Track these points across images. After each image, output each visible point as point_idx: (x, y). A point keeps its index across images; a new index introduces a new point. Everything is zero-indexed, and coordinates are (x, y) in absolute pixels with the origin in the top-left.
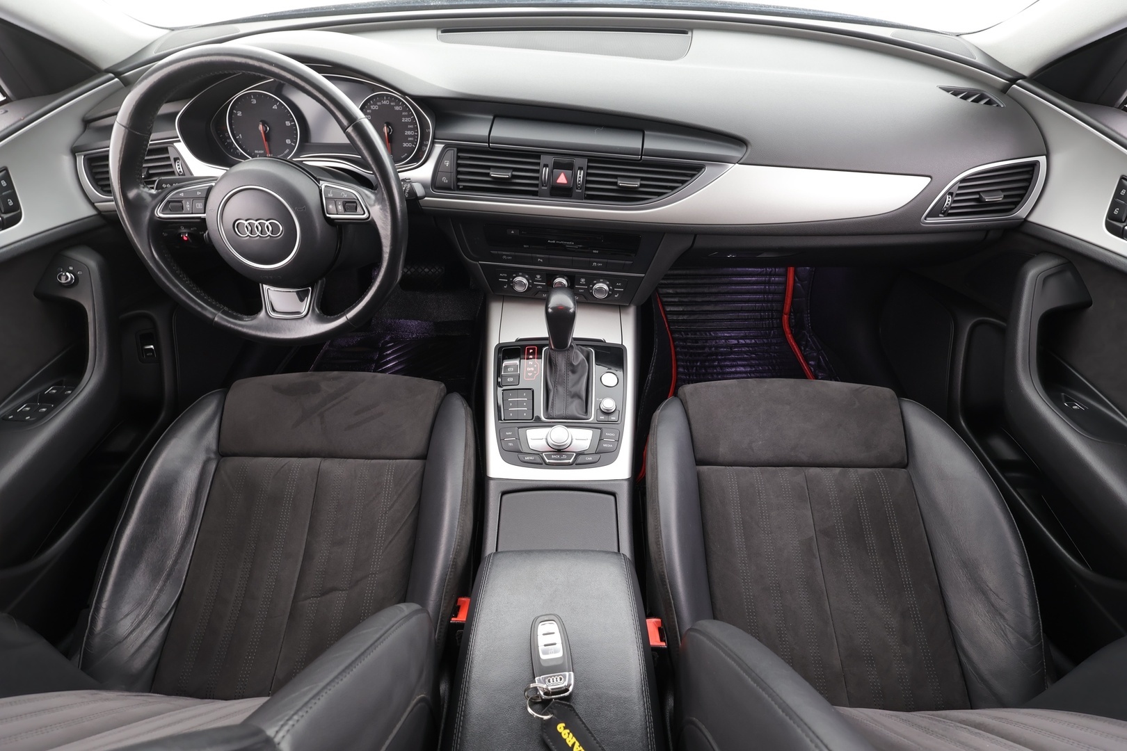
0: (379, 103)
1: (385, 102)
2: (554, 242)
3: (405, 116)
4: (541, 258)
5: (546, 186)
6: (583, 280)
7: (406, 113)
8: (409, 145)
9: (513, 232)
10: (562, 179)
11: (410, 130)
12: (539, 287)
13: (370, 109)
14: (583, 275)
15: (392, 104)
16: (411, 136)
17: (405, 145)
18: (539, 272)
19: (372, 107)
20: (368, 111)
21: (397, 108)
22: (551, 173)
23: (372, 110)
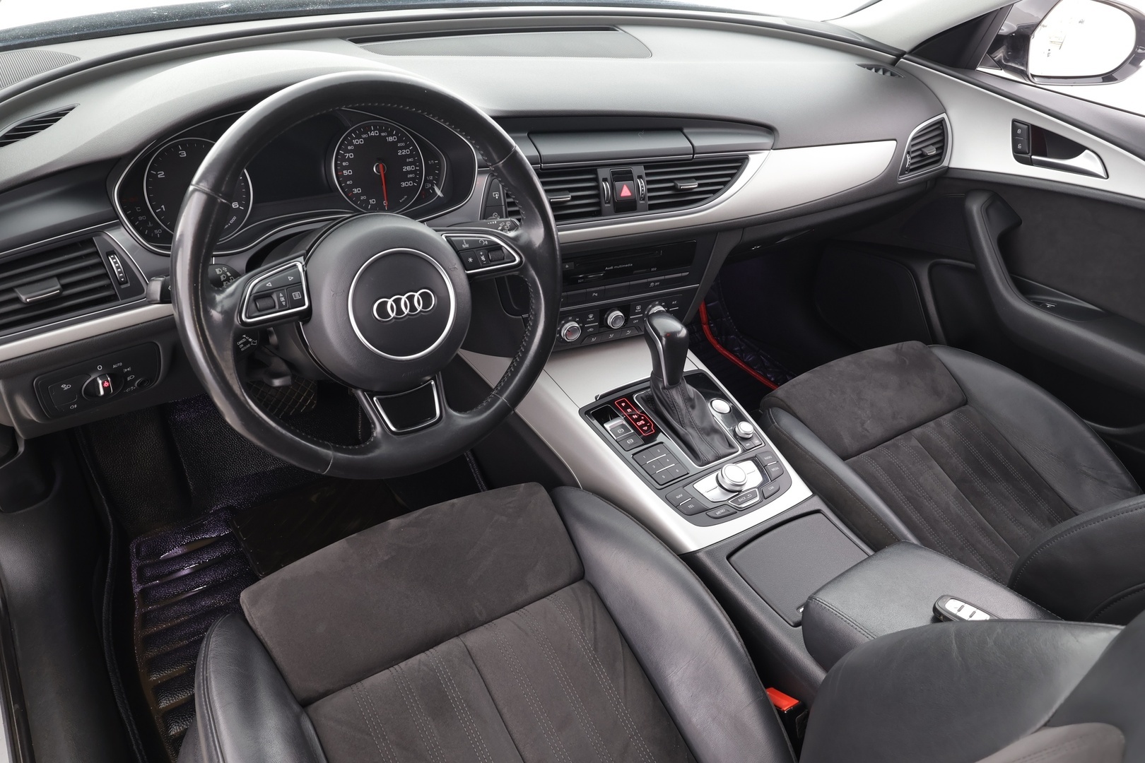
0: (364, 136)
1: (373, 134)
2: (612, 268)
3: (402, 148)
4: (595, 292)
5: (609, 203)
6: (639, 308)
7: (403, 144)
8: (409, 184)
9: (567, 266)
10: (626, 192)
11: (410, 164)
12: (591, 330)
13: (351, 144)
14: (638, 301)
15: (383, 134)
16: (411, 172)
17: (404, 184)
18: (589, 310)
19: (354, 142)
20: (349, 148)
21: (390, 139)
22: (613, 187)
23: (355, 146)
